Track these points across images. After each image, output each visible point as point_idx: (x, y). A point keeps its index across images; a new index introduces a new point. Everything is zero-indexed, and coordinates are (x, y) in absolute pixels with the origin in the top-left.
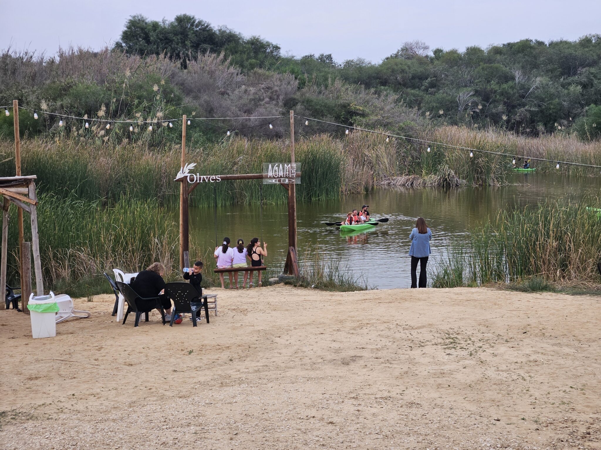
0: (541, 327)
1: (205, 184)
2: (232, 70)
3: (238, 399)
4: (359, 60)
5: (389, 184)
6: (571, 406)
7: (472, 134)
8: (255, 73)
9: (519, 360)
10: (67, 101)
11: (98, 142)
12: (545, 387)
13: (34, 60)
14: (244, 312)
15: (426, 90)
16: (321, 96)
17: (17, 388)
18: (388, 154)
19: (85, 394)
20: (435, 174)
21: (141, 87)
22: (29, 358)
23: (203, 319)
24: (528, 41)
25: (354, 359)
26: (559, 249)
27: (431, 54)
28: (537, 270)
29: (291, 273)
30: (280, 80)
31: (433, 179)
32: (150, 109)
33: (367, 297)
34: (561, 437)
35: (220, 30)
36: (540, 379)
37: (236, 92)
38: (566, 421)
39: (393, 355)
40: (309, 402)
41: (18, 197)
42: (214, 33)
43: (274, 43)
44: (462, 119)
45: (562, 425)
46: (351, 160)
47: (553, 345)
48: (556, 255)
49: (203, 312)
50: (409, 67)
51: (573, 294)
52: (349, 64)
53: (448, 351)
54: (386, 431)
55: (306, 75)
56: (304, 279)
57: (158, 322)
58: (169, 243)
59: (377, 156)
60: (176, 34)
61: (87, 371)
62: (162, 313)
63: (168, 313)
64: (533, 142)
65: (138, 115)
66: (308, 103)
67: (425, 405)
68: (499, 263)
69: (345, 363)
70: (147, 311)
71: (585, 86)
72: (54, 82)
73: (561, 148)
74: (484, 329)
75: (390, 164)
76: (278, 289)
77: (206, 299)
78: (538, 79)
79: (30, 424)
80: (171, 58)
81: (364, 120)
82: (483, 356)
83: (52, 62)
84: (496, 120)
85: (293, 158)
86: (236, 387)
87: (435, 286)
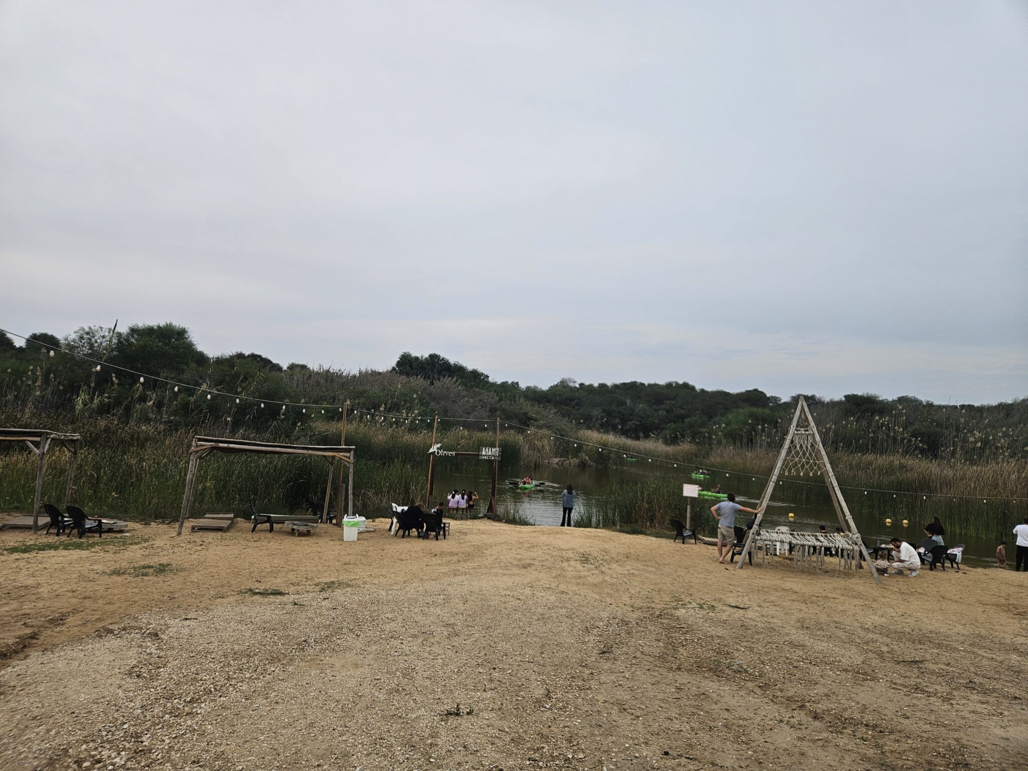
0: (637, 554)
1: (447, 457)
2: (460, 388)
3: (465, 583)
4: (535, 386)
5: (549, 463)
6: (652, 600)
7: (600, 436)
8: (474, 391)
9: (623, 573)
10: (362, 400)
11: (378, 426)
12: (638, 589)
13: (344, 374)
14: (465, 534)
15: (574, 407)
16: (511, 407)
17: (339, 569)
18: (549, 444)
19: (377, 575)
20: (577, 458)
21: (406, 395)
22: (343, 552)
23: (441, 537)
24: (635, 382)
25: (530, 565)
26: (649, 510)
27: (578, 386)
28: (636, 521)
29: (491, 512)
30: (488, 396)
31: (575, 461)
32: (410, 408)
33: (536, 530)
34: (646, 616)
35: (454, 364)
36: (636, 584)
37: (462, 401)
38: (649, 608)
39: (552, 565)
40: (505, 587)
41: (344, 458)
42: (451, 365)
43: (486, 374)
44: (594, 426)
45: (646, 610)
46: (527, 447)
47: (643, 565)
48: (647, 513)
49: (442, 533)
50: (564, 393)
51: (657, 537)
52: (528, 388)
53: (583, 565)
54: (549, 605)
55: (503, 394)
56: (499, 516)
57: (415, 537)
58: (421, 490)
59: (543, 445)
60: (428, 365)
61: (377, 562)
62: (418, 531)
63: (422, 531)
64: (637, 443)
65: (404, 411)
66: (504, 411)
67: (571, 593)
68: (614, 516)
69: (524, 567)
70: (409, 529)
71: (668, 411)
72: (355, 389)
73: (652, 448)
74: (603, 553)
75: (550, 451)
76: (484, 522)
77: (444, 524)
78: (641, 405)
79: (349, 589)
80: (424, 379)
81: (536, 423)
82: (603, 569)
83: (354, 376)
84: (614, 429)
85: (497, 445)
86: (463, 577)
87: (575, 526)
